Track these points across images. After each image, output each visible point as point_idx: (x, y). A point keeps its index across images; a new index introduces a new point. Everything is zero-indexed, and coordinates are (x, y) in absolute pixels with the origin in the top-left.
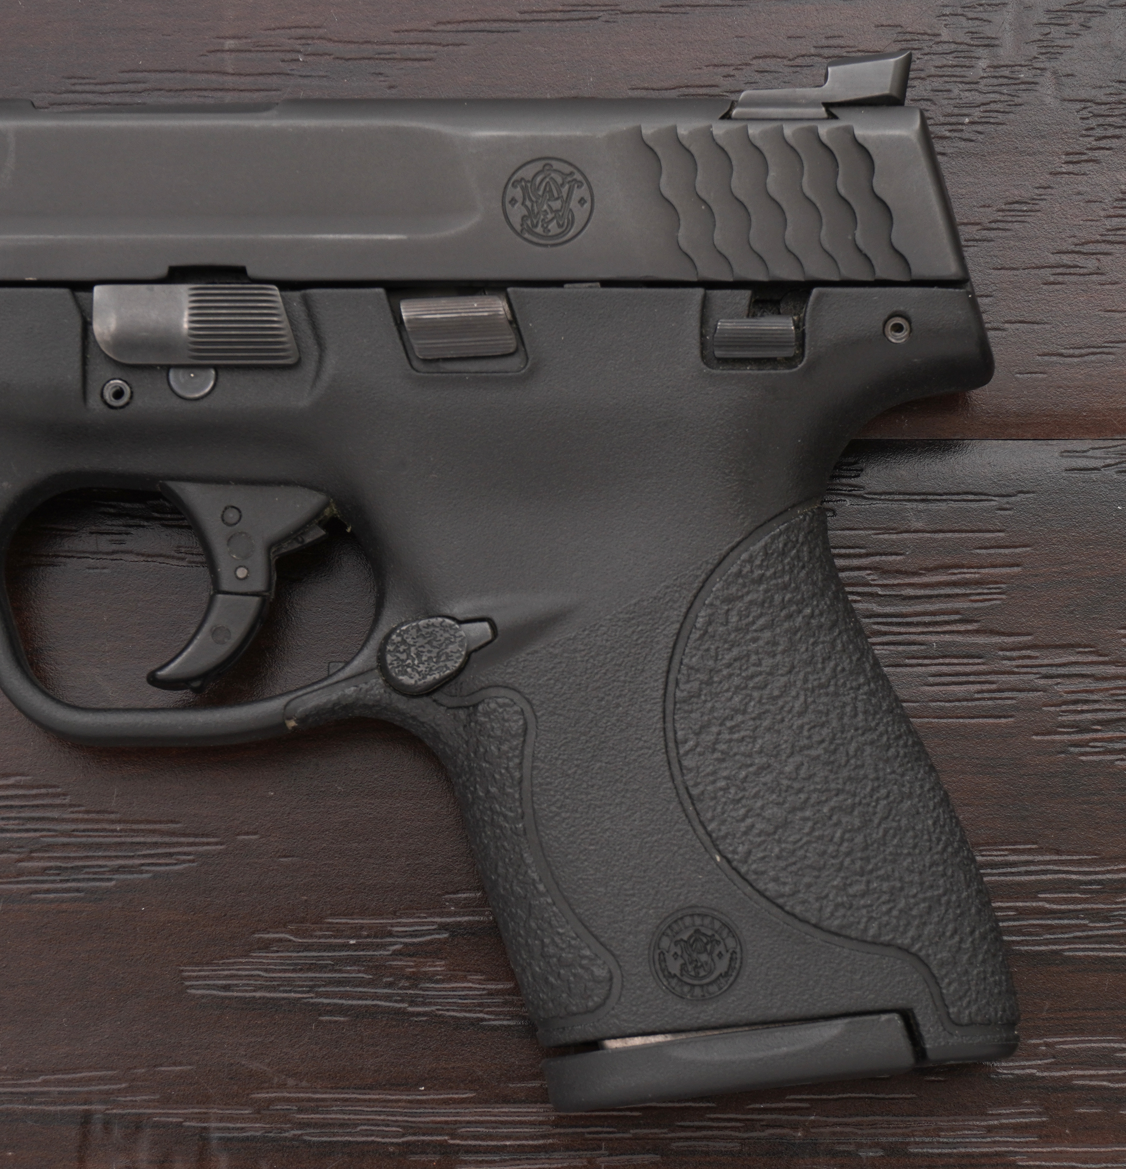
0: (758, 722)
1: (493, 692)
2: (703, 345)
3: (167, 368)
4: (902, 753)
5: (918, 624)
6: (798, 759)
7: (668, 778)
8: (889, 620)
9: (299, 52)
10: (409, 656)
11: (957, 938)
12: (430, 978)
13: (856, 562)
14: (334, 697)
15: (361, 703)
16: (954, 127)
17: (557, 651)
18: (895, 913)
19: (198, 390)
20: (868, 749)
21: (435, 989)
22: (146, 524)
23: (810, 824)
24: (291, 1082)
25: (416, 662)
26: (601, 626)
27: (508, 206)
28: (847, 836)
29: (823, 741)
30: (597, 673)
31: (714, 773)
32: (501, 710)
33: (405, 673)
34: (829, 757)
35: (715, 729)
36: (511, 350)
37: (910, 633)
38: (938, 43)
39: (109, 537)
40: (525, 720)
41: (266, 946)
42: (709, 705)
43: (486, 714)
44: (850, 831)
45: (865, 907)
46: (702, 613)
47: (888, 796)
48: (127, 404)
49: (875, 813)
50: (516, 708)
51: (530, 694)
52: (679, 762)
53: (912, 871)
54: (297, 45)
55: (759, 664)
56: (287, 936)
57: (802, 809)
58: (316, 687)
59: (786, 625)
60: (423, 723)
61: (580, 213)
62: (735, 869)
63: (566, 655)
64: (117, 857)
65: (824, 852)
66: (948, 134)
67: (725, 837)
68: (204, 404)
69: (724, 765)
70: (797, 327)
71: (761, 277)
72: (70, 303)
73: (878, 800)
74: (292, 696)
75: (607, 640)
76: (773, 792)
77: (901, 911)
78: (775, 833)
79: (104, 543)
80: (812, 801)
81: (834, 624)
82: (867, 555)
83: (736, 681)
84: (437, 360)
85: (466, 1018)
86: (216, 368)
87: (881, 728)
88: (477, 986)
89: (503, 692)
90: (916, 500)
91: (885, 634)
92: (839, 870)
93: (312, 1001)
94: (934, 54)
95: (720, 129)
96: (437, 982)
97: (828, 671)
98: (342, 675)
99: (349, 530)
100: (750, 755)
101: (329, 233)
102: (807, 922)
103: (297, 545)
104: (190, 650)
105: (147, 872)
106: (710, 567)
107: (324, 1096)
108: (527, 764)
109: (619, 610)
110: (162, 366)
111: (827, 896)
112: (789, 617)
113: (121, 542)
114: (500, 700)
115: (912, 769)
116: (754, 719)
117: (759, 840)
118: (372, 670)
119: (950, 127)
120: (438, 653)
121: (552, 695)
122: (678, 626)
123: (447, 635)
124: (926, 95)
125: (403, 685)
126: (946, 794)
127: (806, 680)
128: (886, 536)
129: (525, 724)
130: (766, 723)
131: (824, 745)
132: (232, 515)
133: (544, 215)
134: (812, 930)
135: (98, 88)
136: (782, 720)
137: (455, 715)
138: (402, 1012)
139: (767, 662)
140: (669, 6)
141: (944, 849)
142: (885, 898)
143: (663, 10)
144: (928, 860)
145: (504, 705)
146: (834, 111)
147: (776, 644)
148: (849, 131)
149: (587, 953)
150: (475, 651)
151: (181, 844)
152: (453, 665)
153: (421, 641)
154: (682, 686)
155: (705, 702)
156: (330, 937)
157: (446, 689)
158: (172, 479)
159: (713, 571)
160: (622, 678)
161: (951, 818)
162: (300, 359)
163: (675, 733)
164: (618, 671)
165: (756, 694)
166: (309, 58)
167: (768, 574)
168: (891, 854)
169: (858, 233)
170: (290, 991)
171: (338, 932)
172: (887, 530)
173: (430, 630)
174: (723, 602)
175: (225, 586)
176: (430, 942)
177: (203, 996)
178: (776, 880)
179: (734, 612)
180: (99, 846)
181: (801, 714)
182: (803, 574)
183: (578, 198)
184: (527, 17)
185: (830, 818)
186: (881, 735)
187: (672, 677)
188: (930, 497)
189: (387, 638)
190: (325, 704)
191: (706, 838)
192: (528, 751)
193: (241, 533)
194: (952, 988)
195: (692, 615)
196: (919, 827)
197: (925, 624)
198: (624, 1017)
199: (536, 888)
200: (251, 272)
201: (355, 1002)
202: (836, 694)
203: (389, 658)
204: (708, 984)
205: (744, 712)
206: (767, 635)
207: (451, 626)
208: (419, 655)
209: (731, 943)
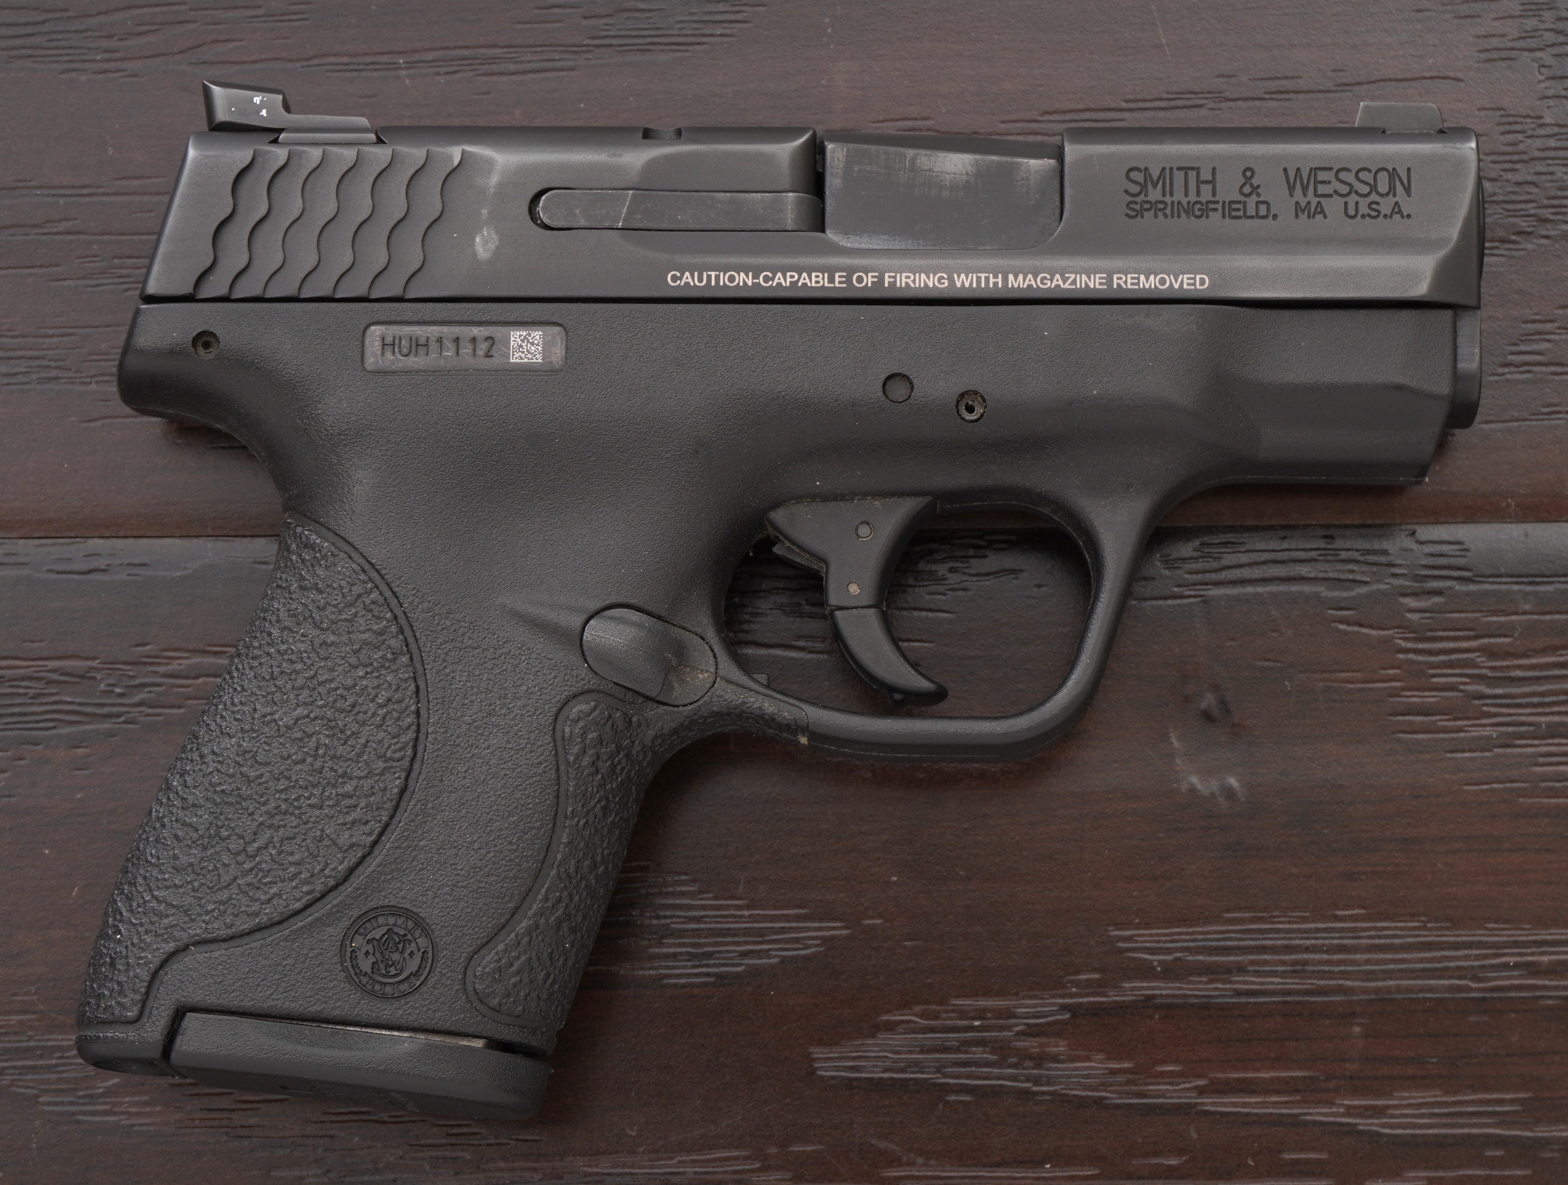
5: (1528, 705)
8: (1499, 701)
12: (1055, 1059)
13: (1465, 645)
16: (1557, 210)
21: (1059, 1069)
24: (920, 1161)
37: (1519, 715)
38: (1541, 126)
41: (891, 1027)
56: (913, 1018)
64: (747, 943)
66: (1552, 217)
82: (1476, 637)
85: (1088, 1097)
88: (1099, 1065)
90: (1523, 583)
91: (1495, 715)
93: (938, 1081)
94: (1537, 137)
96: (1061, 1062)
105: (776, 956)
107: (952, 1174)
119: (1553, 210)
124: (1529, 178)
128: (1494, 619)
138: (1026, 1092)
140: (1274, 93)
143: (1267, 96)
156: (955, 1019)
170: (917, 1073)
171: (963, 1014)
172: (1495, 613)
176: (1053, 1023)
177: (833, 1078)
180: (727, 932)
184: (1132, 105)
188: (1537, 579)
197: (1534, 705)
201: (980, 1082)
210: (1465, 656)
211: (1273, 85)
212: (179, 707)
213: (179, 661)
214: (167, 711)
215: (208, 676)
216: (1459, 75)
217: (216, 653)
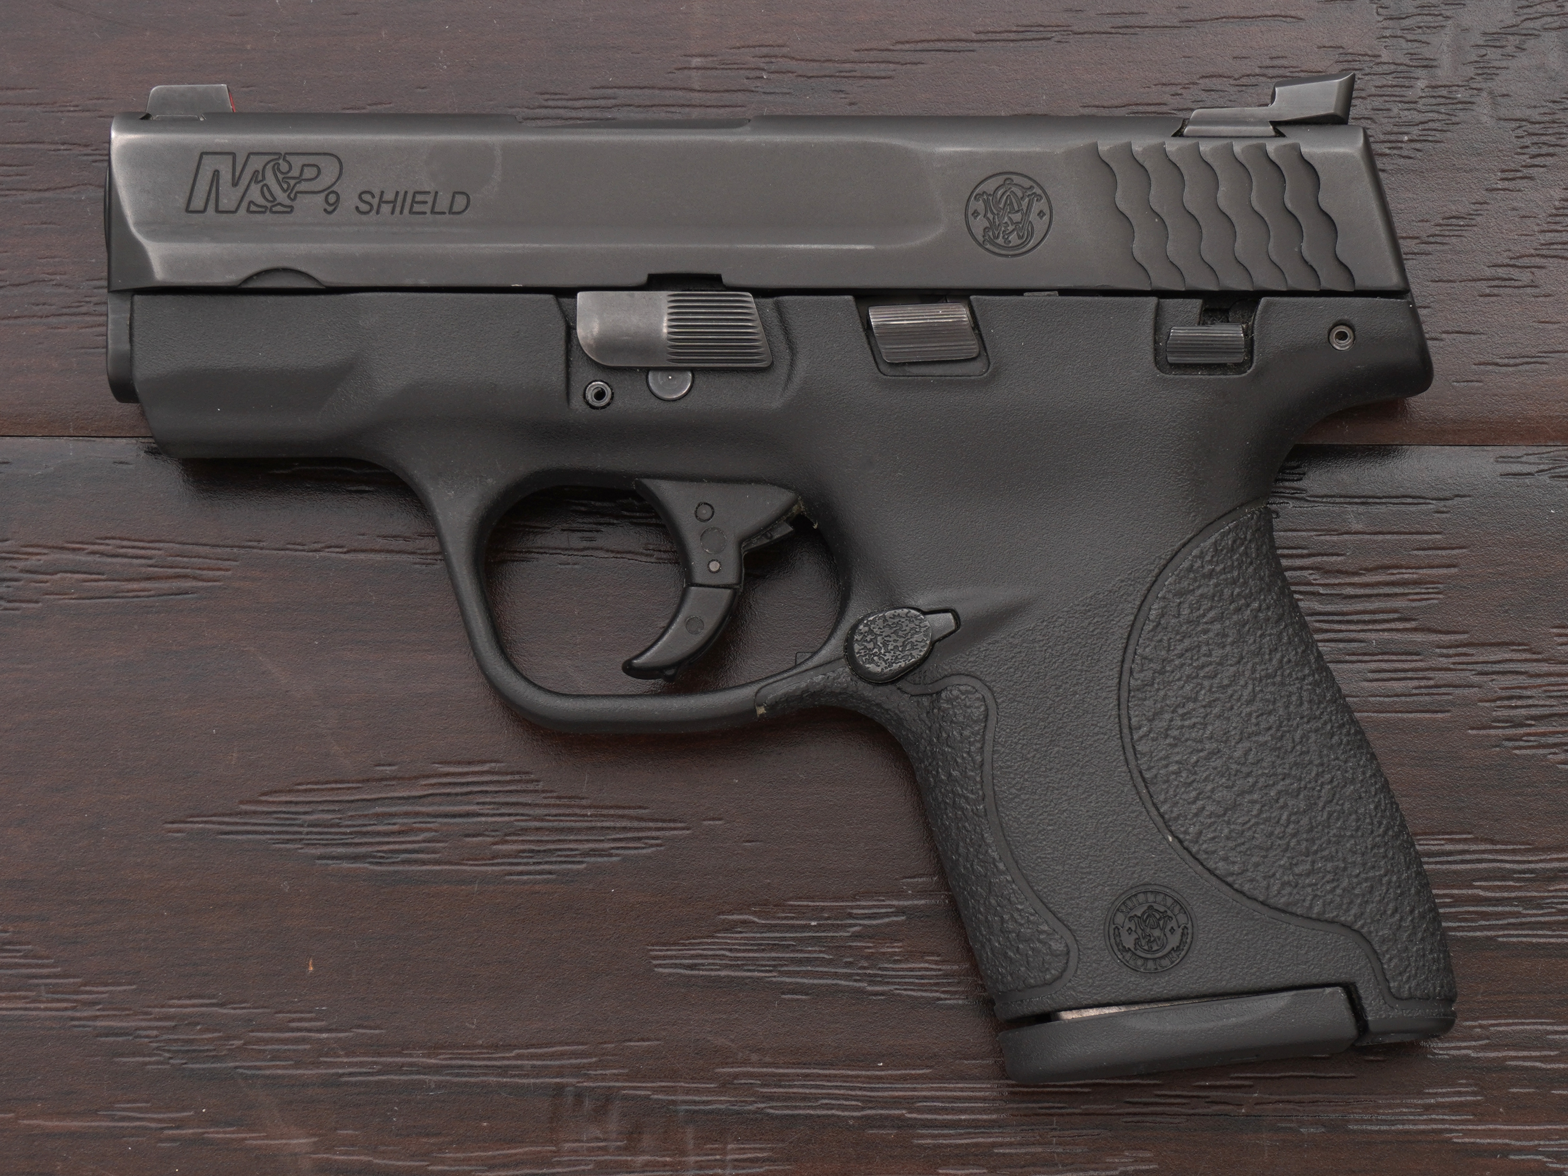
0: (1209, 710)
1: (955, 680)
2: (1156, 351)
3: (647, 370)
4: (1345, 740)
5: (1358, 622)
6: (1246, 744)
7: (1123, 763)
8: (1331, 618)
9: (763, 70)
10: (875, 644)
11: (1397, 917)
12: (889, 958)
13: (1298, 562)
14: (803, 685)
15: (829, 690)
16: (1394, 145)
17: (1016, 641)
18: (1339, 891)
19: (675, 391)
20: (1313, 736)
21: (893, 970)
22: (615, 522)
23: (1258, 806)
24: (754, 1057)
25: (882, 651)
26: (1059, 617)
27: (971, 218)
28: (1293, 818)
29: (1270, 728)
30: (1055, 663)
31: (1166, 757)
32: (963, 697)
33: (873, 661)
34: (1276, 743)
35: (1167, 716)
36: (974, 355)
37: (1350, 631)
38: (1378, 64)
39: (580, 534)
40: (986, 706)
41: (731, 927)
42: (1162, 693)
43: (949, 701)
44: (1296, 813)
45: (1310, 885)
46: (1155, 606)
47: (1331, 781)
48: (608, 404)
49: (1319, 797)
50: (978, 695)
51: (992, 681)
52: (1133, 746)
53: (1355, 853)
54: (761, 63)
55: (1210, 655)
56: (751, 918)
57: (1250, 792)
58: (785, 675)
59: (1235, 618)
60: (887, 710)
61: (1040, 225)
62: (1186, 849)
63: (1025, 645)
64: (588, 841)
65: (1271, 834)
66: (1388, 151)
67: (1177, 819)
68: (681, 404)
69: (1176, 750)
70: (1246, 335)
71: (1213, 287)
72: (555, 309)
73: (1322, 784)
74: (763, 684)
75: (1065, 631)
76: (1222, 776)
77: (1344, 890)
78: (1225, 814)
79: (575, 540)
80: (1260, 785)
81: (1280, 619)
82: (1309, 556)
83: (1188, 670)
84: (904, 364)
85: (922, 997)
86: (693, 370)
87: (1325, 717)
88: (934, 967)
89: (965, 680)
90: (1357, 503)
91: (1327, 631)
92: (1286, 850)
93: (774, 979)
94: (1374, 74)
95: (1173, 146)
96: (896, 962)
97: (1274, 662)
98: (810, 664)
99: (815, 527)
100: (1201, 741)
101: (801, 243)
102: (1256, 900)
103: (766, 541)
104: (665, 638)
105: (617, 855)
106: (1163, 562)
107: (786, 1071)
108: (988, 748)
109: (1076, 602)
110: (641, 368)
111: (1274, 875)
112: (1238, 610)
113: (591, 540)
114: (963, 688)
115: (1355, 756)
116: (1204, 707)
117: (1209, 821)
118: (839, 659)
119: (1389, 145)
120: (904, 642)
121: (1012, 683)
122: (1132, 618)
123: (912, 625)
124: (1366, 113)
125: (870, 673)
126: (1386, 780)
127: (1254, 671)
128: (1328, 538)
129: (987, 710)
130: (1216, 711)
131: (1271, 732)
132: (705, 512)
133: (1005, 227)
134: (1260, 907)
135: (570, 103)
136: (1232, 708)
137: (918, 702)
138: (862, 991)
139: (1217, 653)
140: (1119, 27)
141: (1385, 833)
142: (1329, 877)
143: (1113, 31)
144: (1369, 841)
145: (967, 692)
146: (1282, 129)
147: (1226, 636)
148: (1296, 148)
149: (1046, 928)
150: (939, 640)
151: (650, 829)
152: (918, 654)
153: (887, 631)
154: (1136, 675)
155: (1158, 690)
156: (792, 918)
157: (909, 678)
158: (648, 477)
159: (1165, 566)
160: (1079, 667)
161: (1392, 803)
162: (772, 363)
163: (1130, 719)
164: (1075, 660)
165: (1206, 683)
166: (772, 76)
167: (1218, 569)
168: (1335, 836)
169: (1304, 245)
170: (754, 971)
171: (801, 913)
172: (1329, 532)
173: (896, 621)
174: (1175, 595)
175: (698, 579)
176: (888, 925)
177: (670, 975)
178: (1225, 859)
179: (1186, 605)
180: (571, 830)
181: (1249, 702)
182: (1251, 570)
183: (1038, 212)
184: (982, 37)
185: (1277, 801)
186: (1325, 723)
187: (1126, 666)
188: (1371, 500)
189: (854, 628)
190: (795, 691)
191: (1158, 819)
192: (989, 736)
193: (713, 529)
194: (1392, 964)
195: (1145, 608)
196: (1362, 810)
197: (1364, 622)
198: (1080, 988)
199: (996, 866)
200: (726, 280)
201: (816, 981)
202: (1283, 684)
203: (857, 647)
204: (1160, 958)
205: (1195, 700)
206: (1217, 626)
207: (916, 617)
208: (885, 644)
209: (1182, 919)
210: (1298, 573)
211: (1119, 21)
212: (37, 602)
213: (38, 557)
214: (24, 605)
215: (66, 572)
216: (1300, 14)
217: (74, 550)
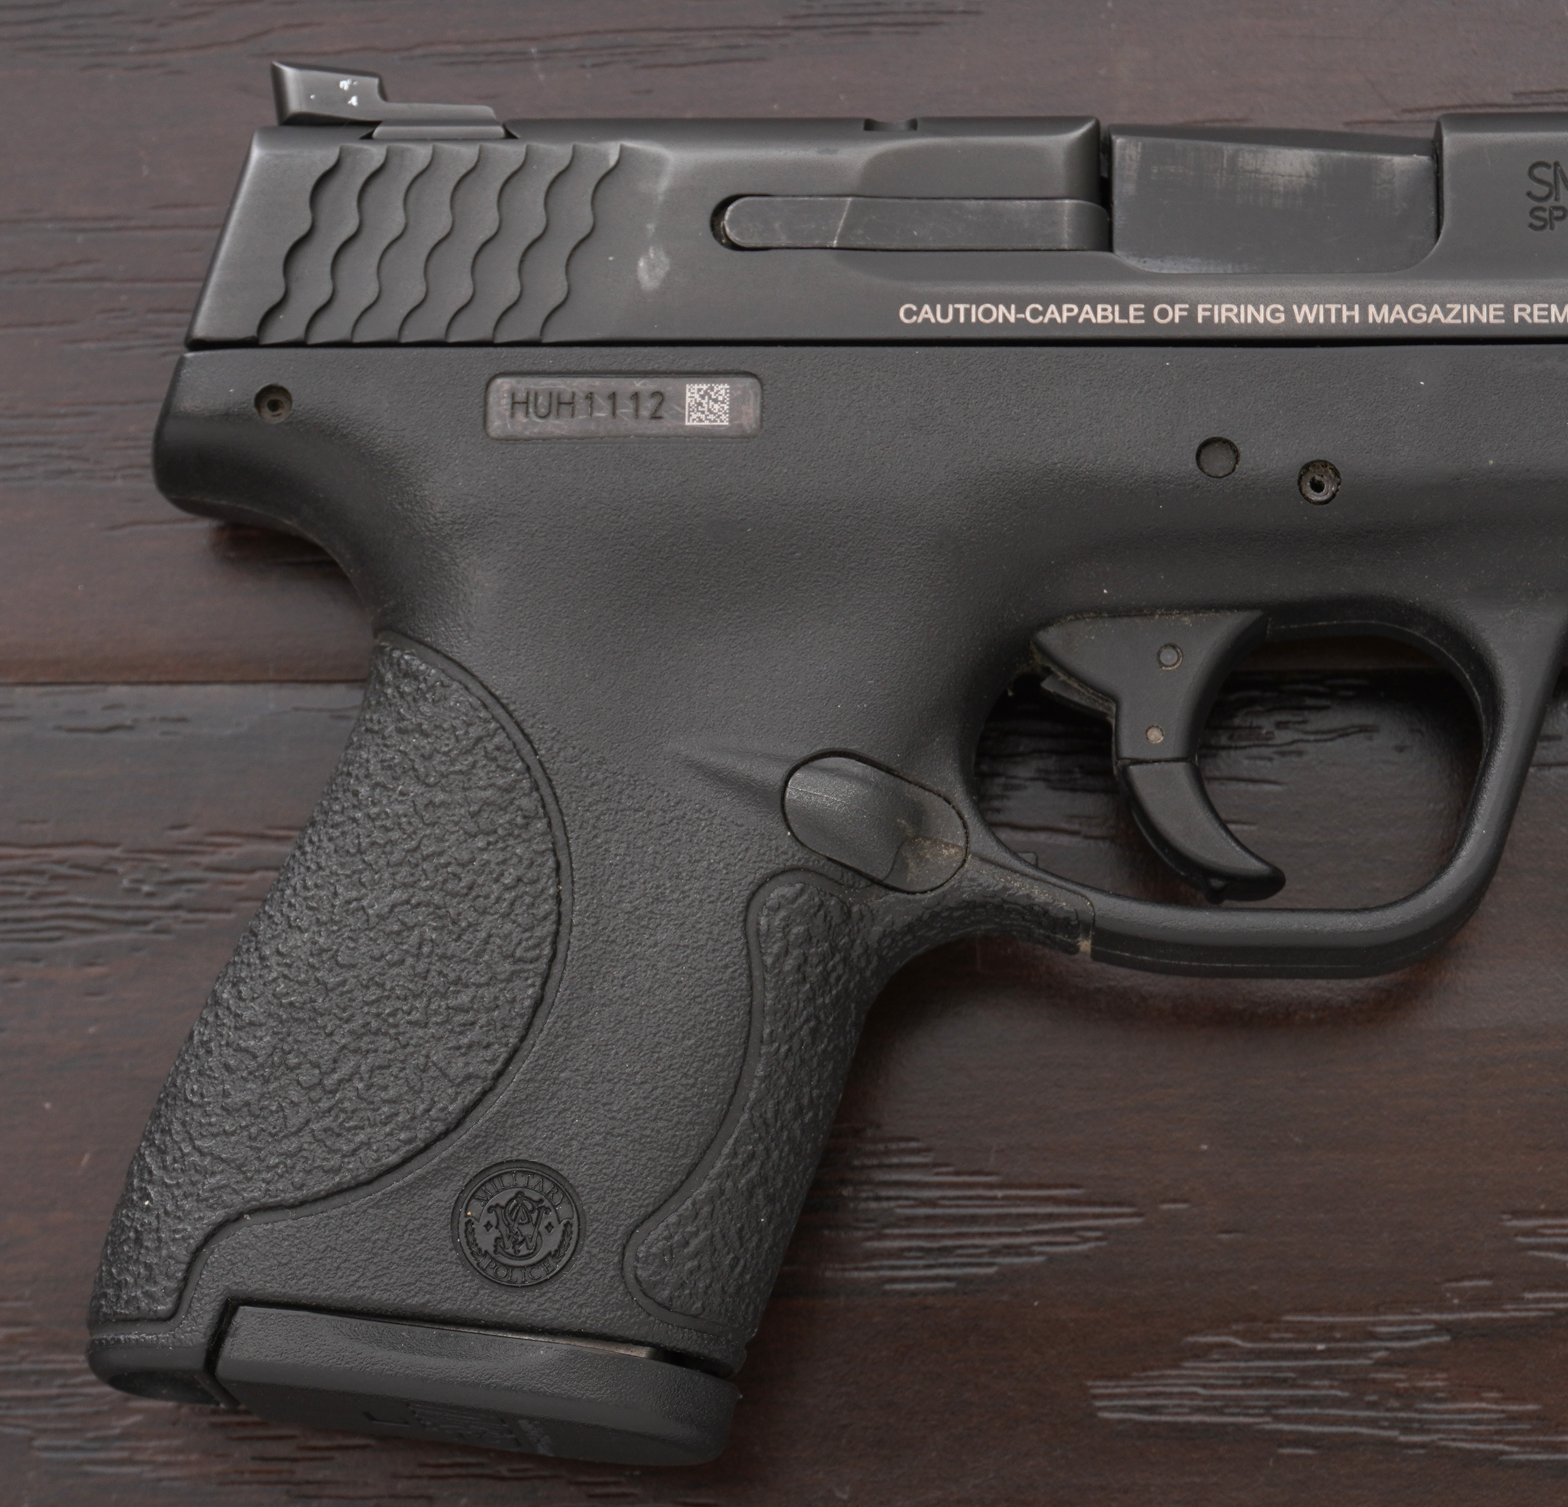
12: (1429, 1395)
21: (1436, 1412)
41: (1201, 1353)
56: (1232, 1340)
64: (1000, 1234)
85: (1477, 1449)
88: (1494, 1407)
93: (1268, 1427)
96: (1438, 1401)
105: (1040, 1253)
138: (1391, 1443)
151: (1085, 1216)
156: (1289, 1340)
170: (1238, 1415)
171: (1301, 1332)
176: (1427, 1348)
177: (1121, 1421)
180: (974, 1219)
201: (1326, 1429)
212: (229, 911)
213: (229, 849)
214: (211, 916)
217: (278, 838)
